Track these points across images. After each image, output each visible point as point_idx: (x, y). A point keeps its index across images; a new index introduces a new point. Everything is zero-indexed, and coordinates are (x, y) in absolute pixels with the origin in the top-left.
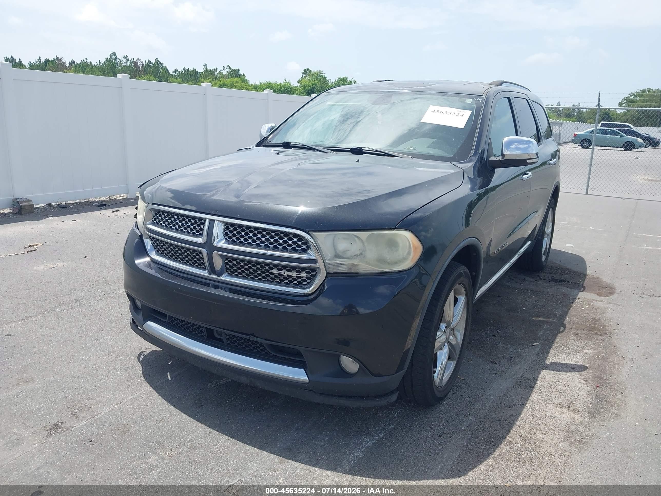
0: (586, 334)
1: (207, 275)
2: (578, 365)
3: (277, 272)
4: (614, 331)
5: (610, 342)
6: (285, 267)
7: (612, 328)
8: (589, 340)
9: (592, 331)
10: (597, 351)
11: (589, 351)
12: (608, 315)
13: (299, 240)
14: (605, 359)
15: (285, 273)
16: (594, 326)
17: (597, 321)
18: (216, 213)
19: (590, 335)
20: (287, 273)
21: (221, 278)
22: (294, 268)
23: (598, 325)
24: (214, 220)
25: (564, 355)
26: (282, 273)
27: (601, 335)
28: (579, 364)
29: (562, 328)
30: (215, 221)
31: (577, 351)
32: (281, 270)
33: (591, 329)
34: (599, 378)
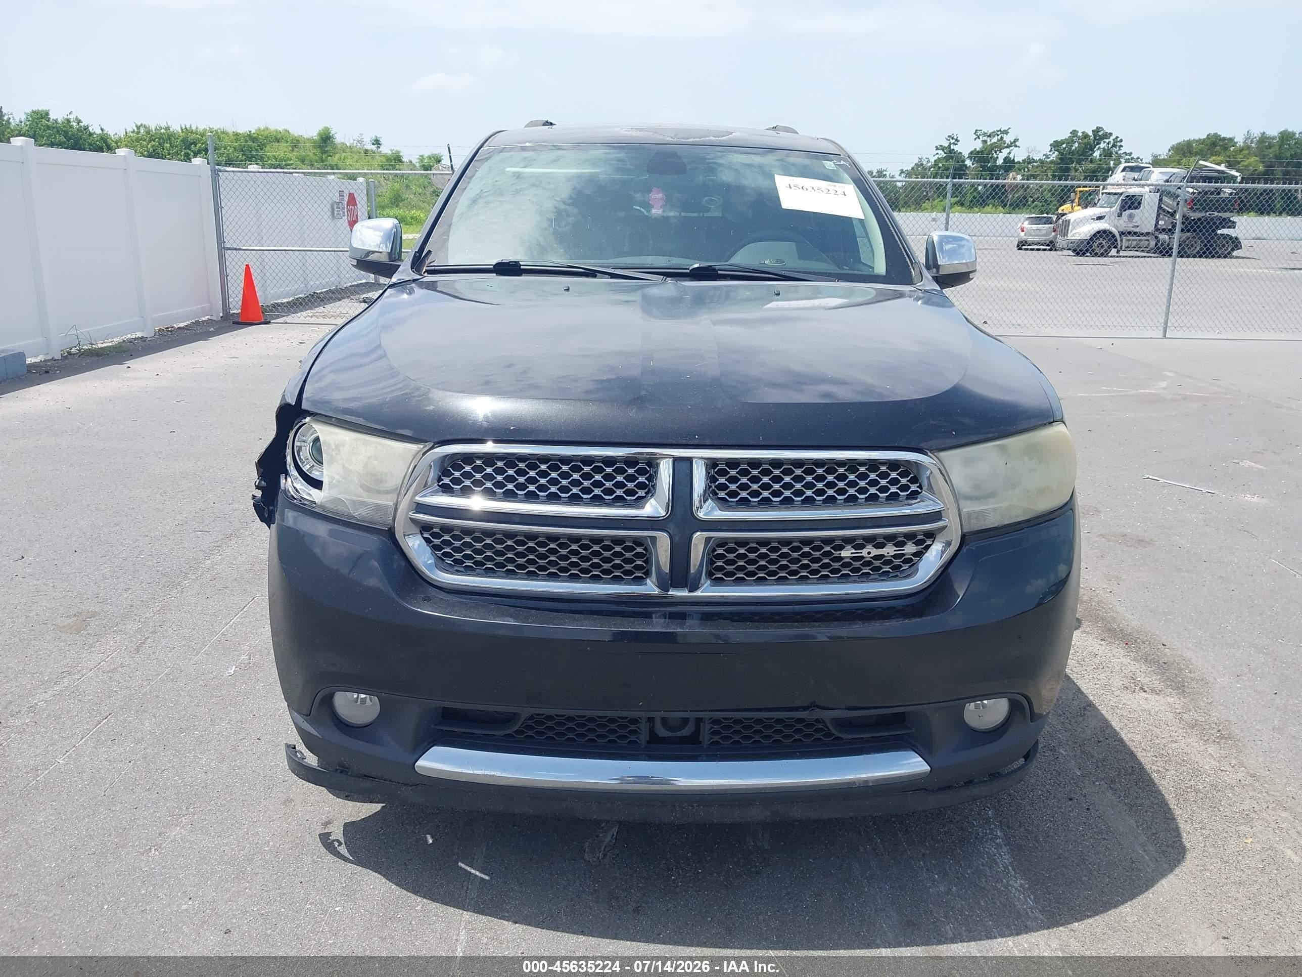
1: (656, 591)
3: (852, 553)
6: (870, 539)
13: (903, 474)
15: (869, 552)
18: (696, 442)
20: (875, 552)
21: (698, 593)
22: (890, 538)
24: (689, 460)
26: (864, 553)
30: (694, 460)
32: (862, 547)
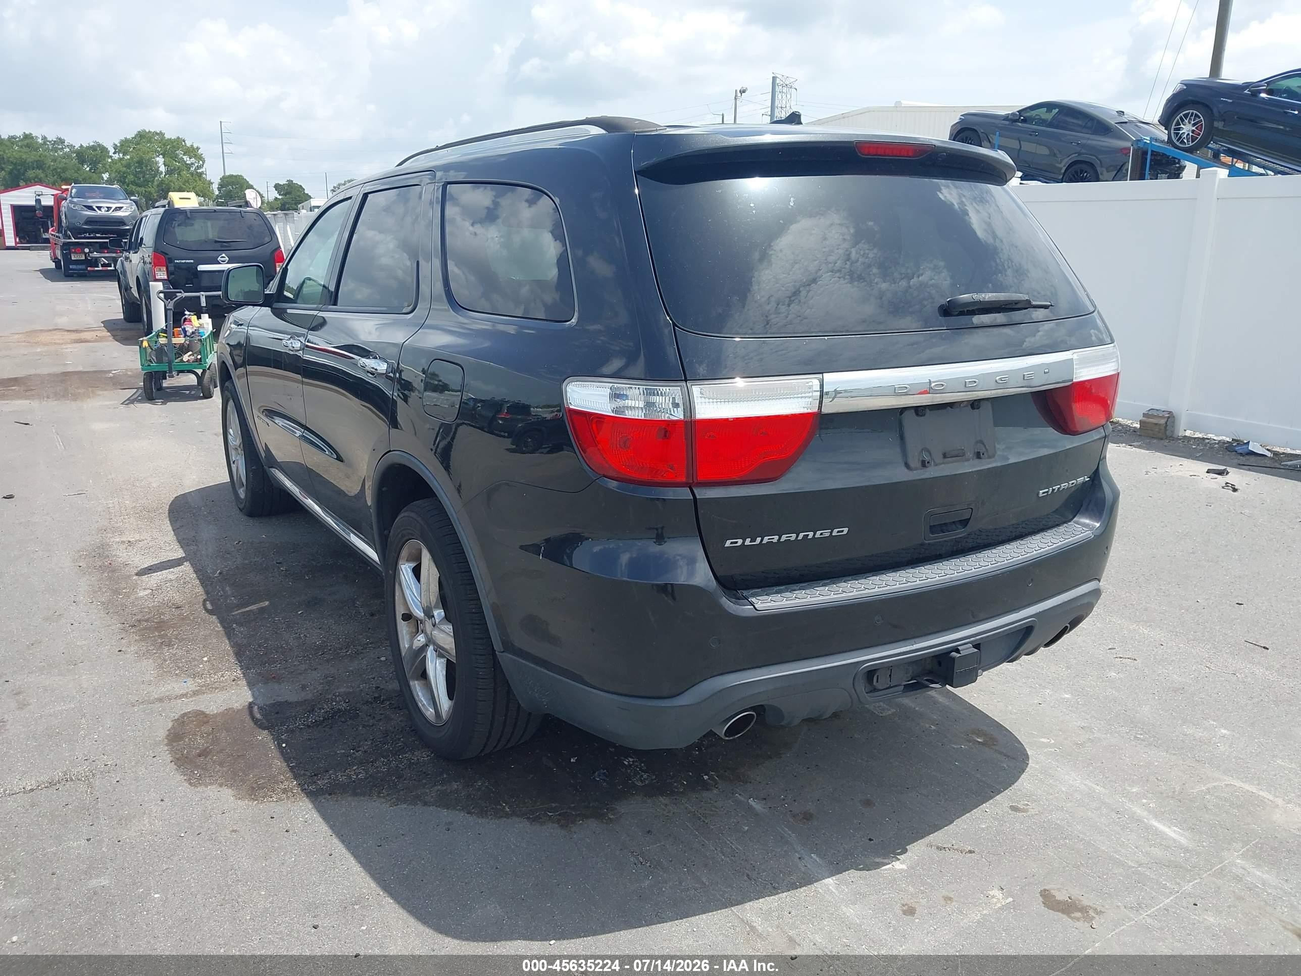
0: (163, 614)
2: (146, 574)
4: (122, 636)
5: (119, 616)
7: (128, 640)
8: (153, 607)
9: (156, 622)
10: (133, 597)
11: (142, 594)
12: (148, 666)
14: (116, 592)
16: (160, 632)
17: (162, 643)
19: (157, 614)
23: (154, 637)
25: (172, 577)
27: (139, 621)
28: (146, 576)
29: (209, 606)
31: (159, 587)
33: (161, 626)
34: (113, 571)
